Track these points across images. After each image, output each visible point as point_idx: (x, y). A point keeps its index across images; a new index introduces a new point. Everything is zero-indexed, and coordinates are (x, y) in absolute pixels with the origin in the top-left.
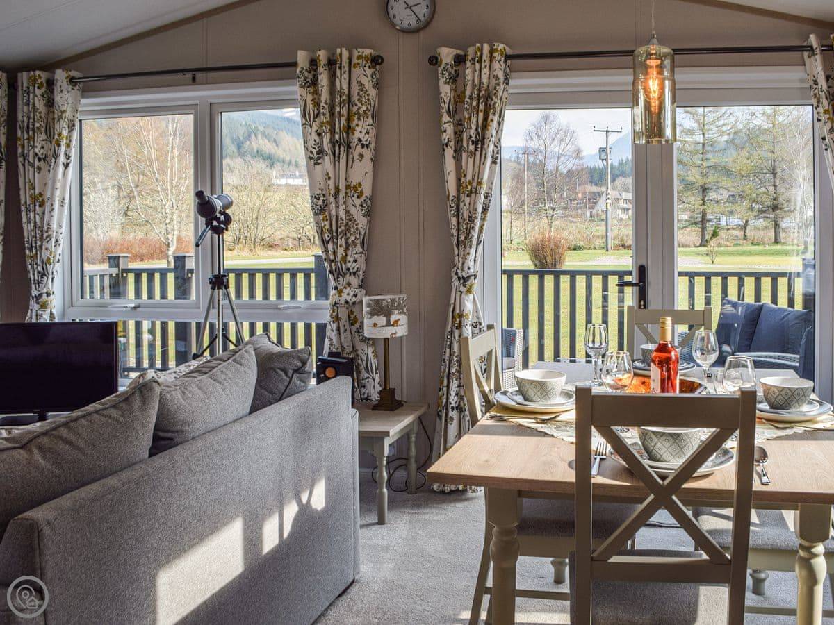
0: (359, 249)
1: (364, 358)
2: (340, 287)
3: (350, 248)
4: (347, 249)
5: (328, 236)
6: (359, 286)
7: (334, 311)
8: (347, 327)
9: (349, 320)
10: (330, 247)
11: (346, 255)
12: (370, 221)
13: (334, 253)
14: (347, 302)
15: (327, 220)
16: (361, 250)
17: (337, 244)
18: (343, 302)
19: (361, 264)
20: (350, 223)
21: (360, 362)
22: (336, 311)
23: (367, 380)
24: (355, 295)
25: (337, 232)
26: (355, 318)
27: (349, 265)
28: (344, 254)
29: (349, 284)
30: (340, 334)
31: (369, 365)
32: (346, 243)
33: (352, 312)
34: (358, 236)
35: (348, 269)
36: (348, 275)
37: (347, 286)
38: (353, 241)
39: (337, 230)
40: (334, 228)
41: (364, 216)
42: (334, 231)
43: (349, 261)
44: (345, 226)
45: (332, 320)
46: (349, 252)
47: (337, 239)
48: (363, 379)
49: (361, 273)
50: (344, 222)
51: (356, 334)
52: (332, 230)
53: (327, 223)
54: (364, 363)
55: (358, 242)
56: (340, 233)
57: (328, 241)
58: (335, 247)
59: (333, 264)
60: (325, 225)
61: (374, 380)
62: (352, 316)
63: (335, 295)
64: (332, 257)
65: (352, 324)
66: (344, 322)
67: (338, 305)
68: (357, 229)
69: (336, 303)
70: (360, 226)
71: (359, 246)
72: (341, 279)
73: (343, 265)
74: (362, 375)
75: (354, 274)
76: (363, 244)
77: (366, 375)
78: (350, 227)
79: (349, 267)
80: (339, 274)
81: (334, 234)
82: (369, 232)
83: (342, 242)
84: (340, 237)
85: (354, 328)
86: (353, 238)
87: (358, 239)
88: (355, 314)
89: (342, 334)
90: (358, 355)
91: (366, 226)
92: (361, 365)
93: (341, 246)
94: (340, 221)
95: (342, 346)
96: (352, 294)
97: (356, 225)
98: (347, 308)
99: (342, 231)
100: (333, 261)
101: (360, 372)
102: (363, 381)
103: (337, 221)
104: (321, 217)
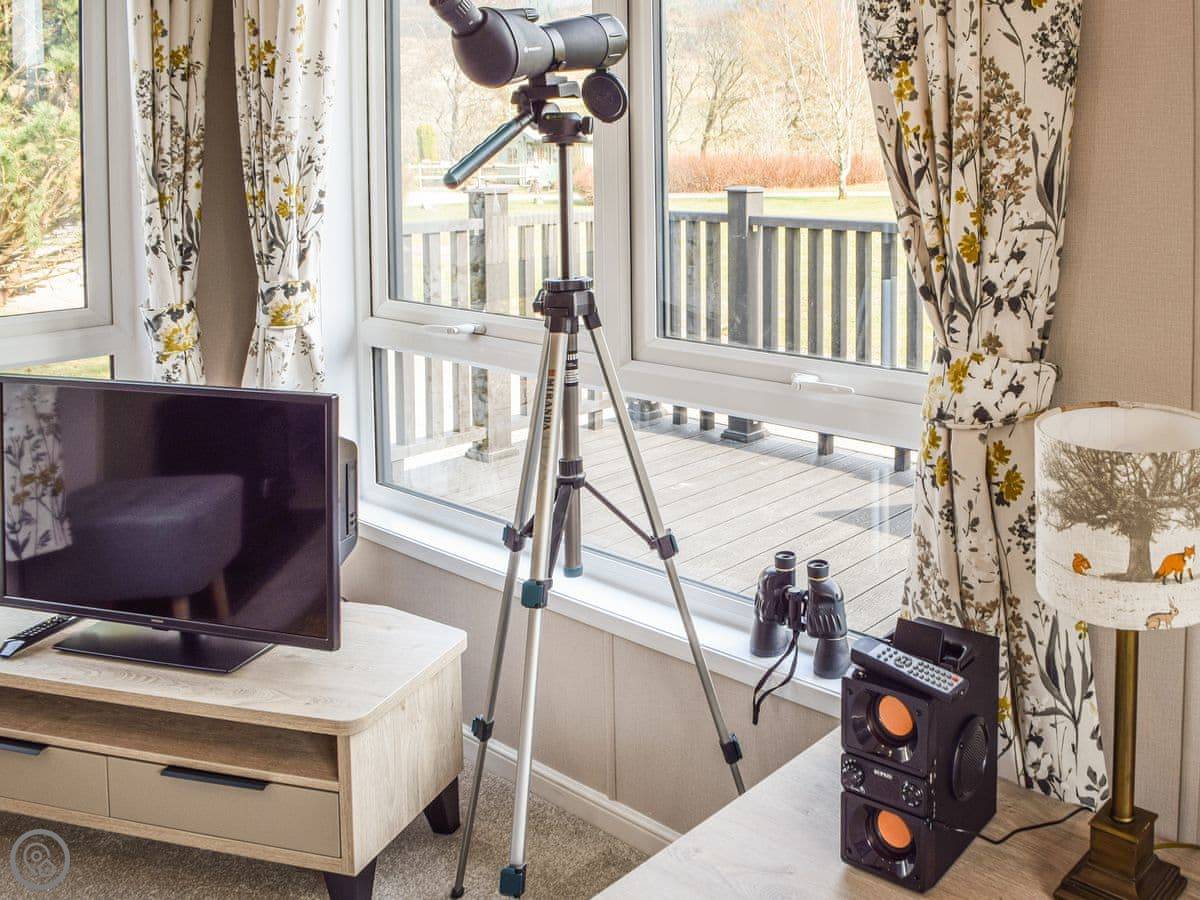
0: (1031, 208)
1: (1043, 634)
2: (959, 354)
3: (997, 204)
4: (984, 207)
5: (918, 158)
6: (1032, 350)
7: (934, 441)
8: (982, 509)
9: (990, 483)
10: (925, 194)
11: (983, 232)
12: (1076, 105)
13: (940, 221)
14: (982, 415)
15: (914, 96)
16: (1039, 214)
17: (948, 187)
18: (967, 413)
19: (1041, 269)
20: (995, 108)
21: (1026, 646)
22: (942, 444)
23: (1052, 719)
24: (1016, 389)
25: (948, 144)
26: (1012, 475)
27: (992, 271)
28: (974, 229)
29: (993, 343)
30: (954, 531)
31: (1060, 662)
32: (983, 185)
33: (1002, 453)
34: (1028, 159)
35: (990, 288)
36: (989, 309)
37: (982, 350)
38: (1009, 180)
39: (948, 135)
40: (939, 128)
41: (1054, 80)
42: (939, 138)
43: (994, 258)
44: (979, 120)
45: (929, 472)
46: (993, 222)
47: (949, 169)
48: (1035, 713)
49: (1039, 305)
50: (974, 102)
51: (1016, 539)
52: (930, 135)
53: (915, 109)
54: (1042, 651)
55: (1030, 183)
56: (960, 147)
57: (919, 175)
58: (943, 199)
59: (934, 263)
60: (906, 115)
61: (1076, 722)
62: (1002, 470)
63: (940, 380)
64: (931, 238)
65: (1001, 500)
66: (970, 487)
67: (949, 423)
68: (1024, 131)
69: (942, 415)
70: (1034, 122)
71: (1031, 199)
72: (961, 323)
73: (971, 272)
74: (1033, 700)
75: (1015, 305)
76: (1047, 190)
77: (1047, 700)
78: (994, 121)
79: (994, 278)
80: (954, 304)
81: (940, 150)
82: (1073, 147)
83: (966, 181)
84: (957, 160)
85: (1008, 516)
86: (1007, 166)
87: (1027, 172)
88: (1013, 460)
89: (961, 534)
90: (1017, 619)
91: (1063, 122)
92: (1028, 659)
93: (960, 197)
94: (958, 99)
95: (962, 579)
96: (1001, 383)
97: (1021, 115)
98: (983, 437)
99: (966, 138)
100: (934, 252)
101: (1024, 683)
102: (1037, 721)
103: (949, 101)
104: (893, 83)
